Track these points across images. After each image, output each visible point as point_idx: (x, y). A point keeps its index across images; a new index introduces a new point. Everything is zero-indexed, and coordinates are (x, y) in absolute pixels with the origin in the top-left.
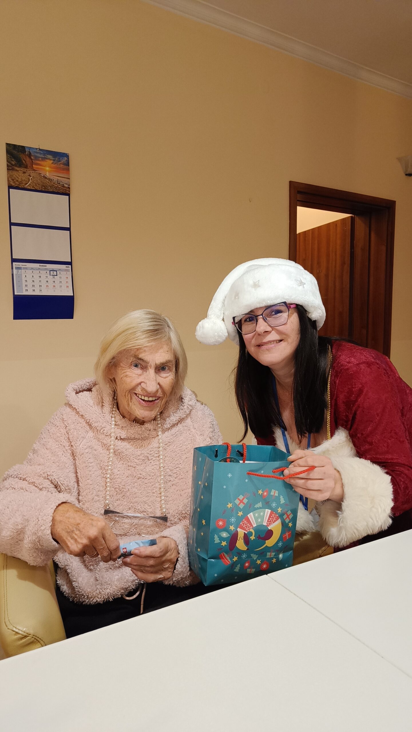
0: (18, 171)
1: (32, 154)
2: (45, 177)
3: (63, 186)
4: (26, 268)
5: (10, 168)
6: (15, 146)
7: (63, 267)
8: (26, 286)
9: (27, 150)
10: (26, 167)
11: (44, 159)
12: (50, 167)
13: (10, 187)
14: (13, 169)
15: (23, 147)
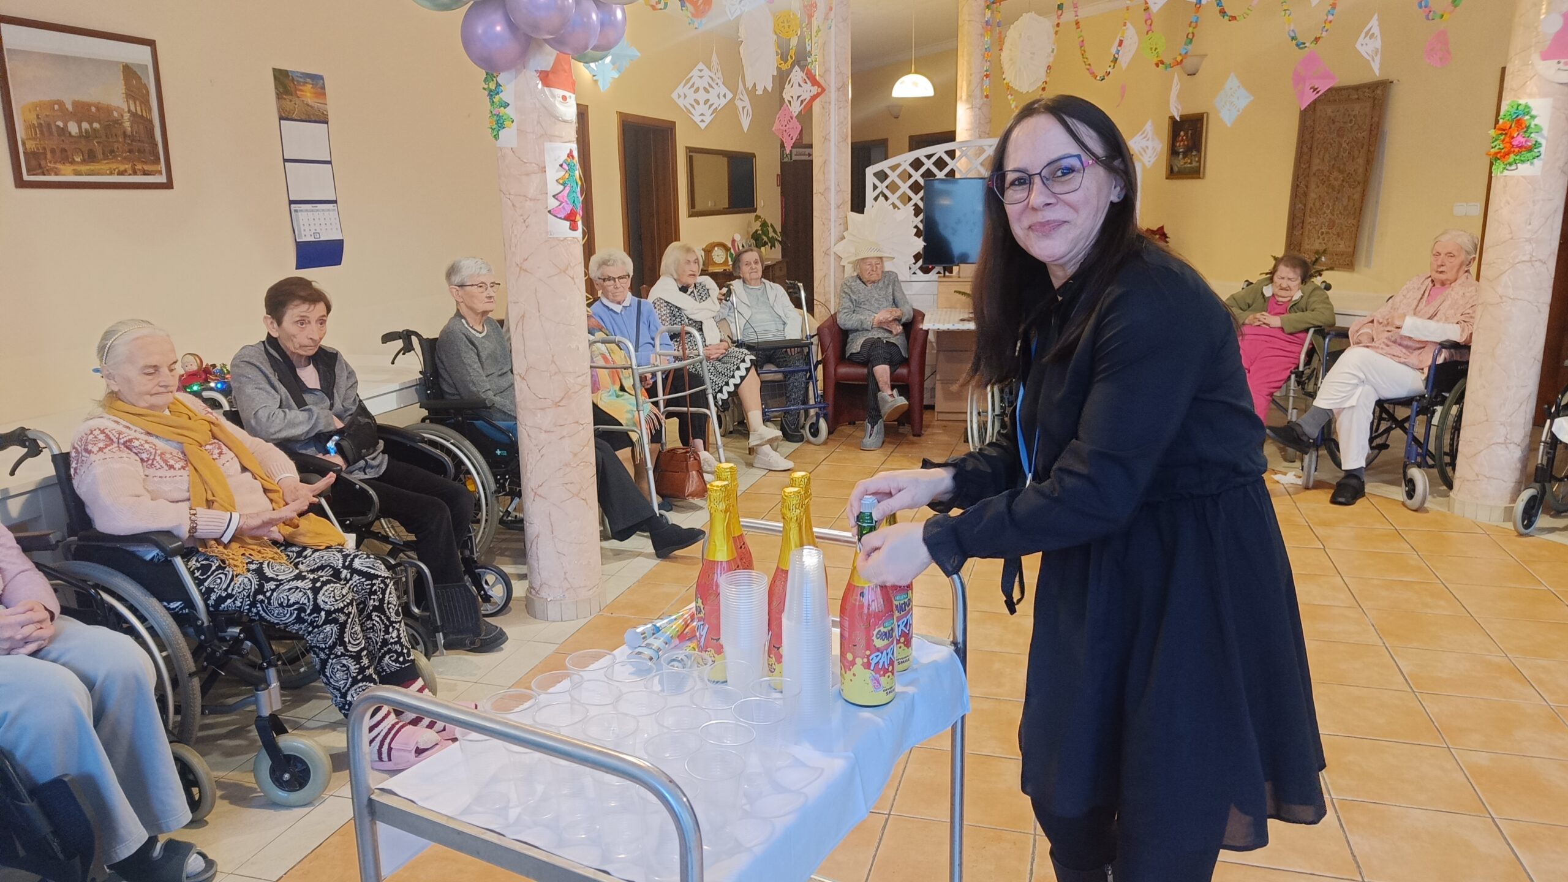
0: (285, 99)
1: (295, 78)
2: (308, 105)
3: (323, 113)
4: (301, 211)
5: (279, 96)
6: (280, 71)
7: (330, 206)
8: (304, 230)
9: (290, 74)
10: (292, 95)
11: (305, 83)
12: (311, 93)
13: (281, 118)
14: (282, 98)
15: (286, 71)
